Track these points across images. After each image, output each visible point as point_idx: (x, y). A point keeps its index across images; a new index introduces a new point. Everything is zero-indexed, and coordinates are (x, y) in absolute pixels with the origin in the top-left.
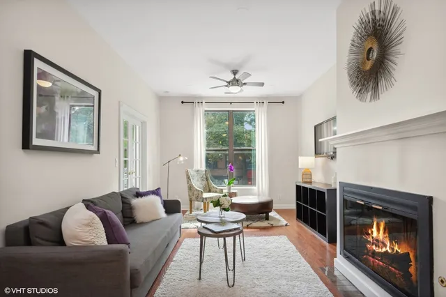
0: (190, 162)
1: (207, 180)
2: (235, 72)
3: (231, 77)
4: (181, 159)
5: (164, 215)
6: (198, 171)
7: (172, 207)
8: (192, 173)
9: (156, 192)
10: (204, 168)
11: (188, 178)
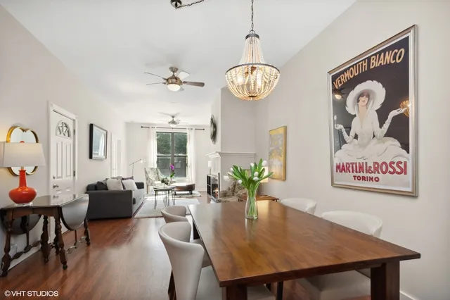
0: (146, 163)
1: (158, 174)
2: (173, 117)
3: (171, 119)
4: (142, 161)
5: (136, 189)
6: (152, 169)
7: (140, 186)
8: (148, 170)
9: (132, 178)
10: (156, 166)
11: (146, 173)
